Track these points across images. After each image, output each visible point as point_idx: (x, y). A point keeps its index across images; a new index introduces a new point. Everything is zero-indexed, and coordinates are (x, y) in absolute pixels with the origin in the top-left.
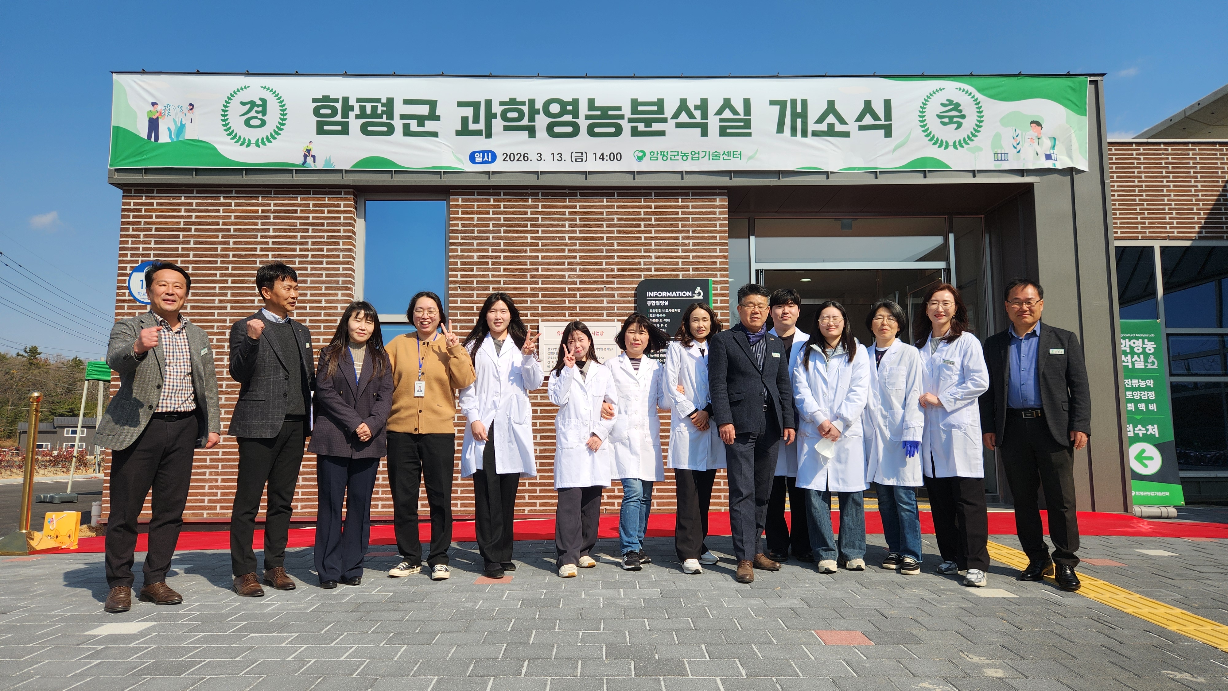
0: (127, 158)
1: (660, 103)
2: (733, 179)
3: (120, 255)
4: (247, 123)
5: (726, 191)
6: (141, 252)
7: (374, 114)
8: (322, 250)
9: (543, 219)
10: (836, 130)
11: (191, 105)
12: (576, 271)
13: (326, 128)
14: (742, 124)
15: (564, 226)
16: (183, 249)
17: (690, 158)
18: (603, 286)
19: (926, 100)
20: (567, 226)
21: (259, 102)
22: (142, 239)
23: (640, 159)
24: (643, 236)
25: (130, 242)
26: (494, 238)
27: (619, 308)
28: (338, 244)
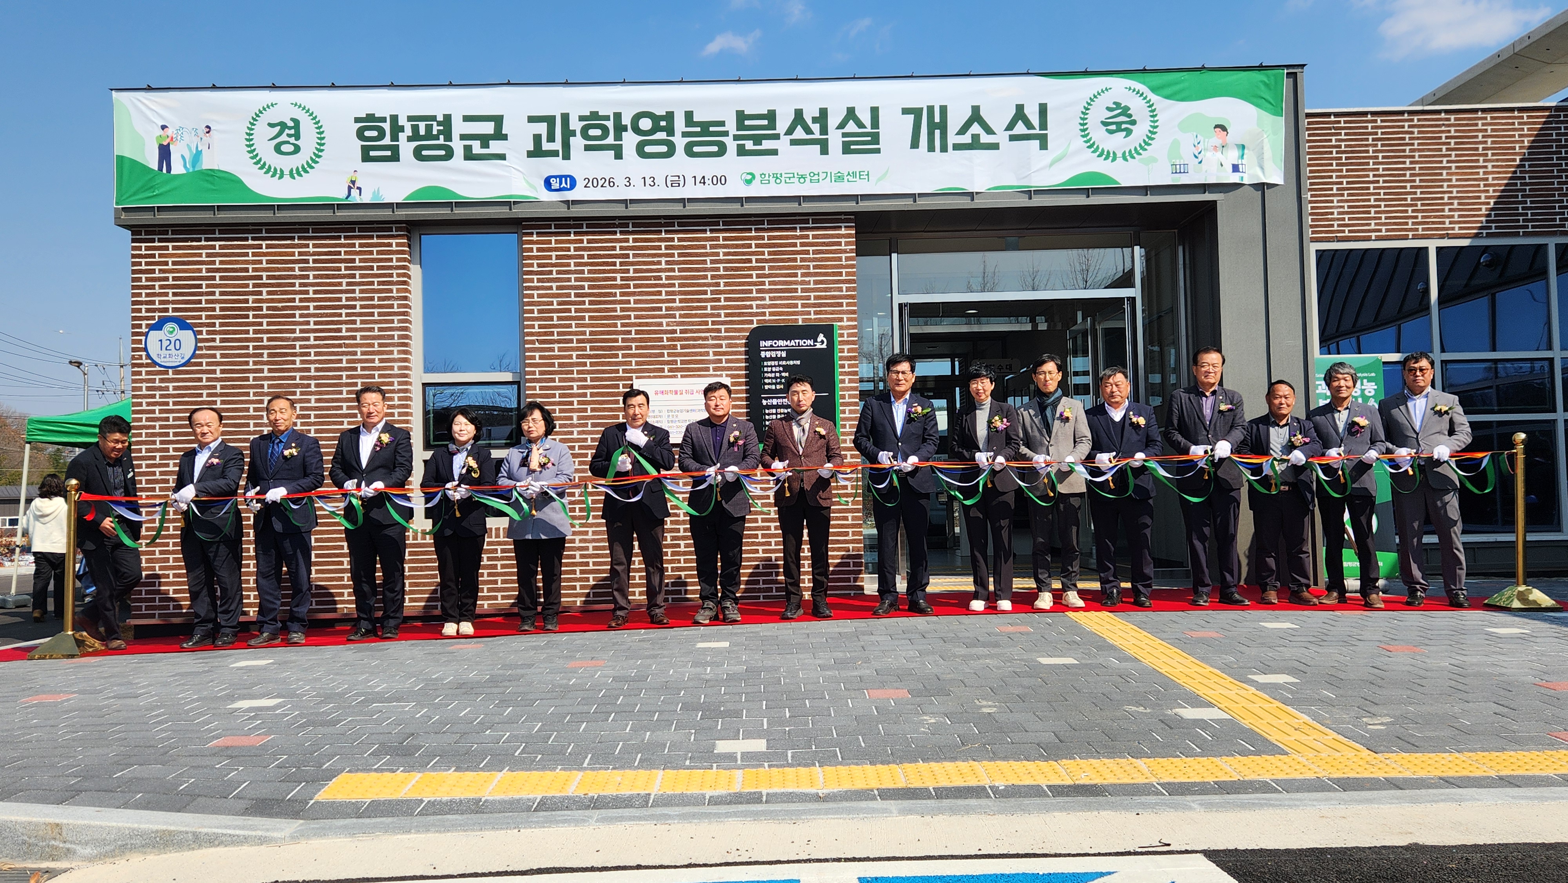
0: (135, 194)
1: (771, 116)
2: (860, 204)
3: (134, 311)
4: (278, 149)
5: (852, 217)
6: (157, 306)
7: (429, 135)
8: (372, 299)
9: (635, 256)
10: (982, 141)
11: (208, 127)
12: (675, 318)
13: (372, 153)
14: (869, 138)
15: (659, 263)
16: (207, 302)
17: (808, 180)
18: (708, 335)
19: (1089, 104)
20: (663, 263)
21: (291, 124)
22: (157, 290)
23: (748, 182)
24: (754, 273)
25: (144, 295)
26: (576, 280)
27: (727, 361)
28: (391, 291)
